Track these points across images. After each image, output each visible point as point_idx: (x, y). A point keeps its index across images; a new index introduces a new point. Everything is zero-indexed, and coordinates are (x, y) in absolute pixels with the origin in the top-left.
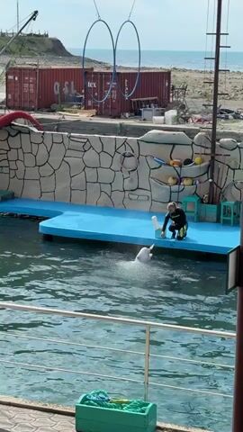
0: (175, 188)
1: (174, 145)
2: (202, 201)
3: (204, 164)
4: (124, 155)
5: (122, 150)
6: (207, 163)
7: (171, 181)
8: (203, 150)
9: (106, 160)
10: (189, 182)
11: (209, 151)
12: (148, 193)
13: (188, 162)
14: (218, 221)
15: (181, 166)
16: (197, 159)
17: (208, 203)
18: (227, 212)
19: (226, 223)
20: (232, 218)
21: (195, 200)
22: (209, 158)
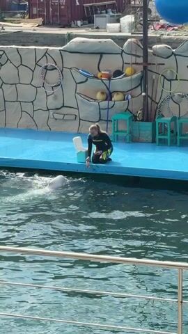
0: (104, 104)
1: (101, 54)
2: (134, 118)
3: (136, 75)
4: (46, 68)
5: (43, 63)
6: (139, 74)
7: (99, 96)
8: (134, 59)
9: (25, 75)
10: (120, 96)
11: (140, 60)
12: (75, 112)
13: (118, 73)
14: (154, 141)
15: (109, 79)
16: (128, 70)
17: (142, 120)
18: (163, 130)
19: (163, 143)
20: (168, 137)
21: (127, 117)
22: (141, 68)
